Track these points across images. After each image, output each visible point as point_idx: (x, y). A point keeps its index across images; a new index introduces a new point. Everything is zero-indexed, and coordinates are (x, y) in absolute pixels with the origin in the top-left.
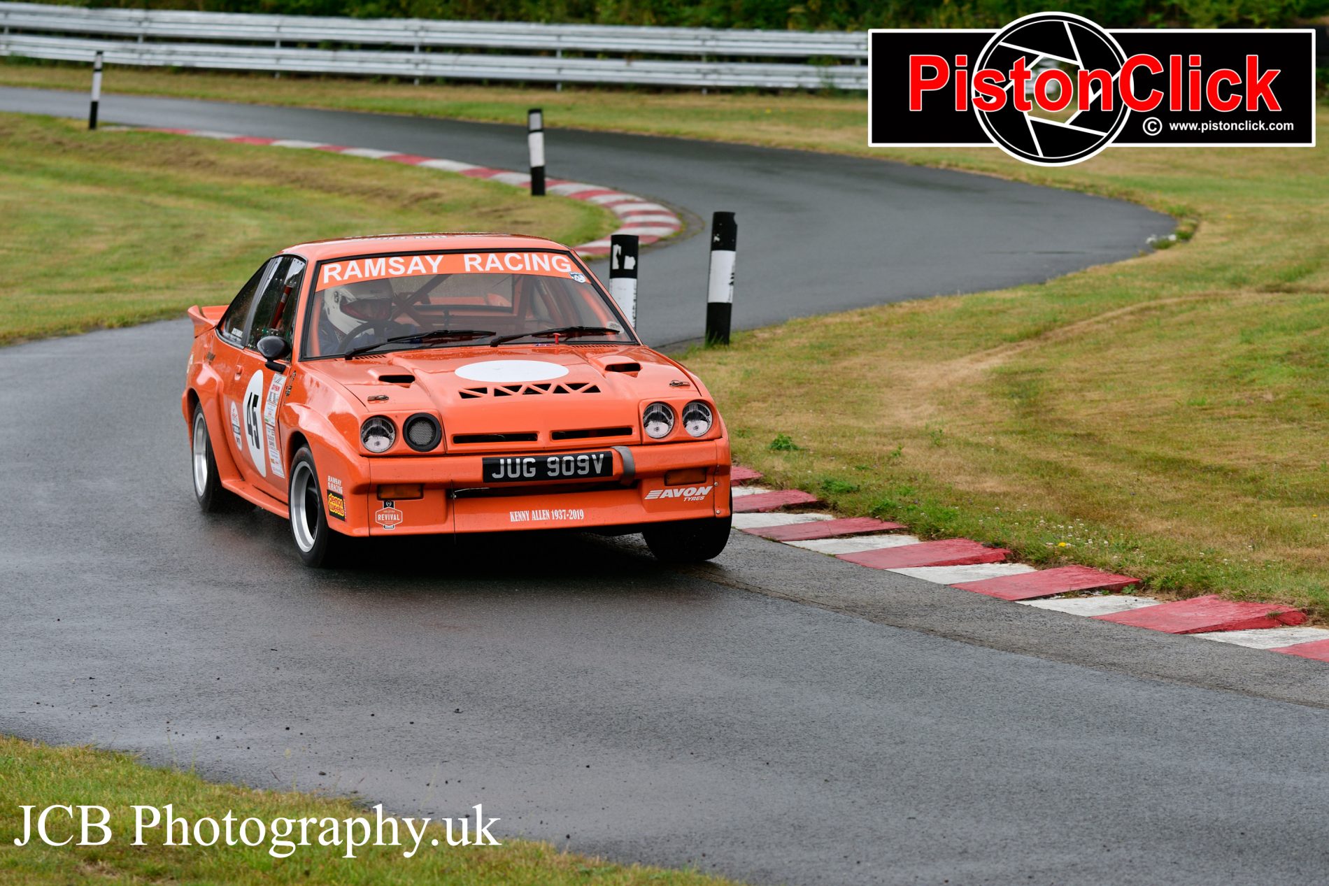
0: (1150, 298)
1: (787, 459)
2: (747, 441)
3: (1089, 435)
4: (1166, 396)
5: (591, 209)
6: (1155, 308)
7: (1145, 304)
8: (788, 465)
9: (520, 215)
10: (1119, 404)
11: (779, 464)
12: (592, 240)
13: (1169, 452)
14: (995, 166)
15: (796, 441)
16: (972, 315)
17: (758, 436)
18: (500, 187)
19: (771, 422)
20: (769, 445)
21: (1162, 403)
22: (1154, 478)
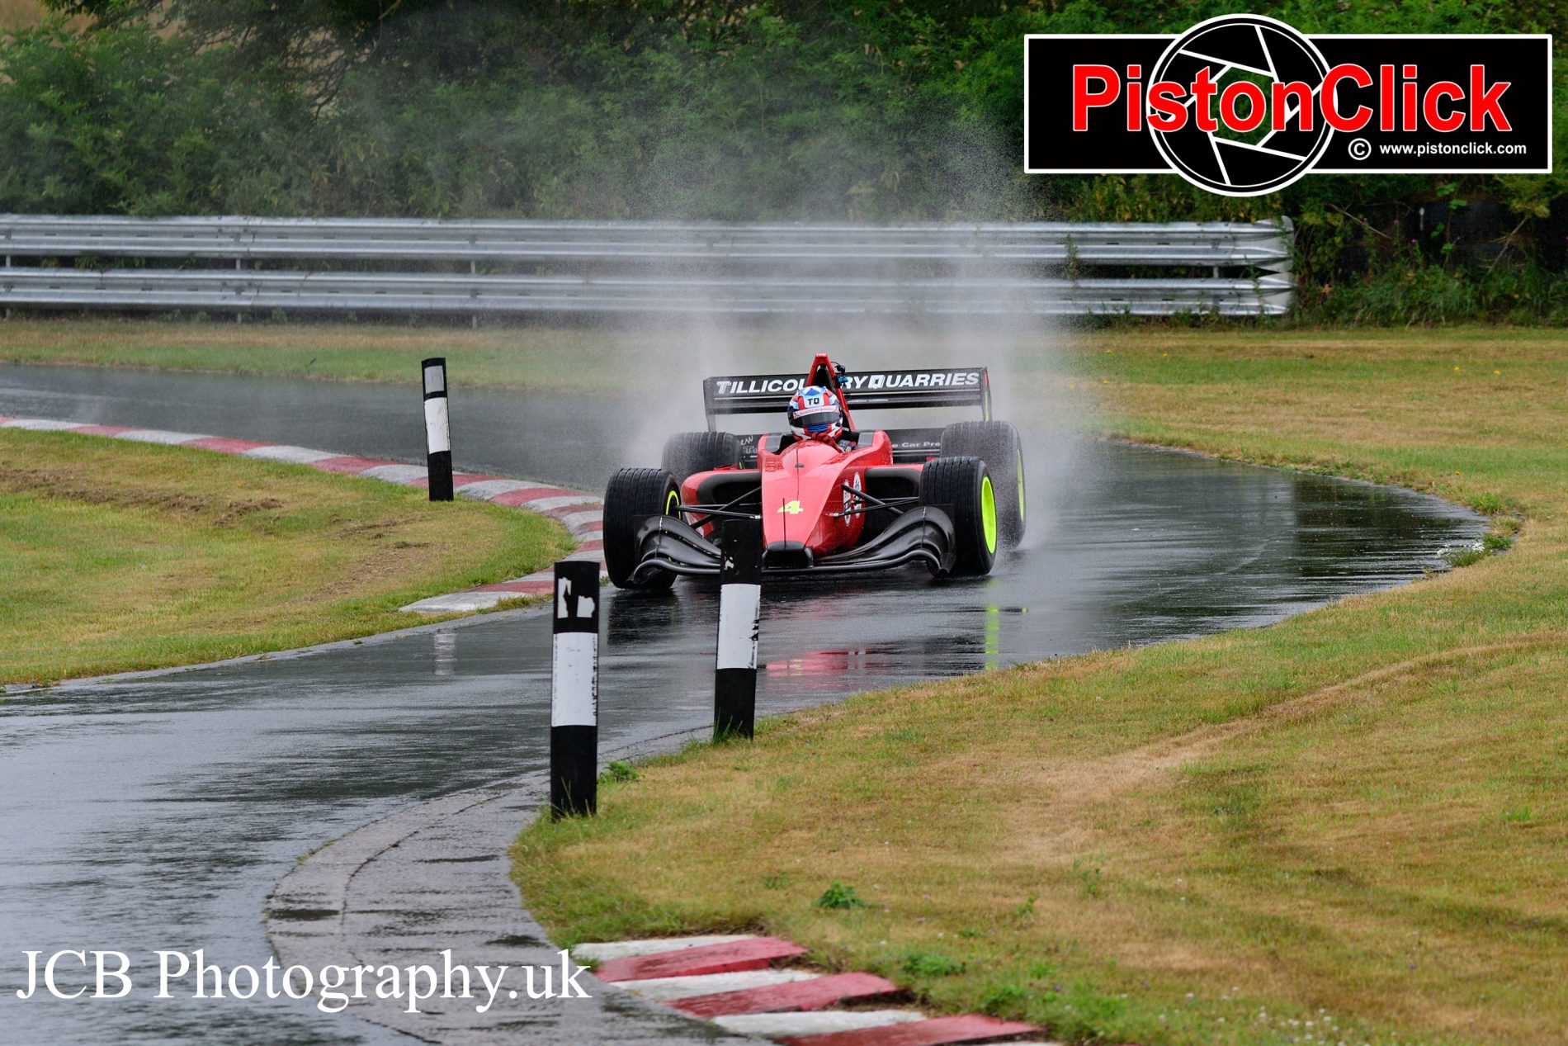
0: (1440, 648)
1: (846, 923)
2: (782, 895)
3: (1341, 873)
4: (1464, 805)
5: (528, 521)
6: (1449, 662)
7: (1434, 656)
8: (849, 934)
9: (410, 532)
10: (1390, 821)
11: (833, 933)
12: (530, 571)
13: (1470, 897)
14: (1190, 437)
15: (861, 894)
16: (1153, 679)
17: (799, 886)
18: (377, 486)
19: (820, 863)
20: (817, 900)
21: (1460, 816)
22: (1446, 940)
